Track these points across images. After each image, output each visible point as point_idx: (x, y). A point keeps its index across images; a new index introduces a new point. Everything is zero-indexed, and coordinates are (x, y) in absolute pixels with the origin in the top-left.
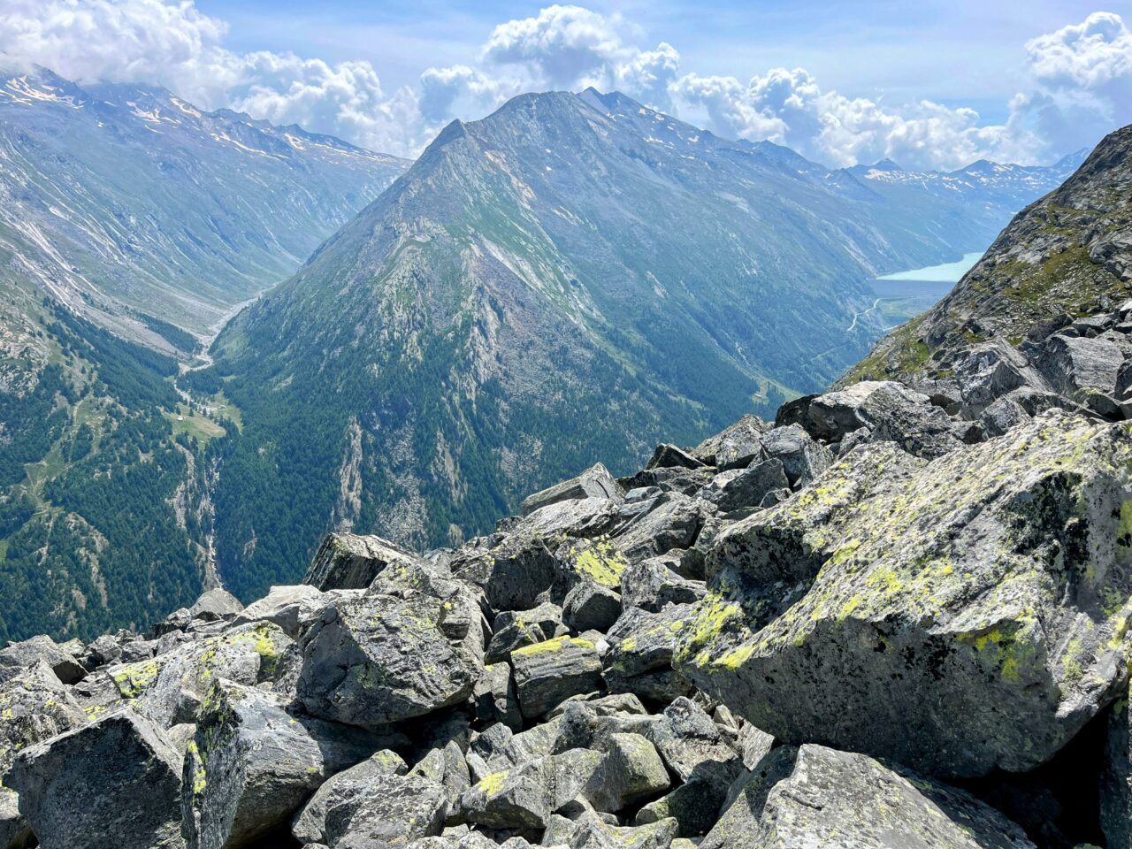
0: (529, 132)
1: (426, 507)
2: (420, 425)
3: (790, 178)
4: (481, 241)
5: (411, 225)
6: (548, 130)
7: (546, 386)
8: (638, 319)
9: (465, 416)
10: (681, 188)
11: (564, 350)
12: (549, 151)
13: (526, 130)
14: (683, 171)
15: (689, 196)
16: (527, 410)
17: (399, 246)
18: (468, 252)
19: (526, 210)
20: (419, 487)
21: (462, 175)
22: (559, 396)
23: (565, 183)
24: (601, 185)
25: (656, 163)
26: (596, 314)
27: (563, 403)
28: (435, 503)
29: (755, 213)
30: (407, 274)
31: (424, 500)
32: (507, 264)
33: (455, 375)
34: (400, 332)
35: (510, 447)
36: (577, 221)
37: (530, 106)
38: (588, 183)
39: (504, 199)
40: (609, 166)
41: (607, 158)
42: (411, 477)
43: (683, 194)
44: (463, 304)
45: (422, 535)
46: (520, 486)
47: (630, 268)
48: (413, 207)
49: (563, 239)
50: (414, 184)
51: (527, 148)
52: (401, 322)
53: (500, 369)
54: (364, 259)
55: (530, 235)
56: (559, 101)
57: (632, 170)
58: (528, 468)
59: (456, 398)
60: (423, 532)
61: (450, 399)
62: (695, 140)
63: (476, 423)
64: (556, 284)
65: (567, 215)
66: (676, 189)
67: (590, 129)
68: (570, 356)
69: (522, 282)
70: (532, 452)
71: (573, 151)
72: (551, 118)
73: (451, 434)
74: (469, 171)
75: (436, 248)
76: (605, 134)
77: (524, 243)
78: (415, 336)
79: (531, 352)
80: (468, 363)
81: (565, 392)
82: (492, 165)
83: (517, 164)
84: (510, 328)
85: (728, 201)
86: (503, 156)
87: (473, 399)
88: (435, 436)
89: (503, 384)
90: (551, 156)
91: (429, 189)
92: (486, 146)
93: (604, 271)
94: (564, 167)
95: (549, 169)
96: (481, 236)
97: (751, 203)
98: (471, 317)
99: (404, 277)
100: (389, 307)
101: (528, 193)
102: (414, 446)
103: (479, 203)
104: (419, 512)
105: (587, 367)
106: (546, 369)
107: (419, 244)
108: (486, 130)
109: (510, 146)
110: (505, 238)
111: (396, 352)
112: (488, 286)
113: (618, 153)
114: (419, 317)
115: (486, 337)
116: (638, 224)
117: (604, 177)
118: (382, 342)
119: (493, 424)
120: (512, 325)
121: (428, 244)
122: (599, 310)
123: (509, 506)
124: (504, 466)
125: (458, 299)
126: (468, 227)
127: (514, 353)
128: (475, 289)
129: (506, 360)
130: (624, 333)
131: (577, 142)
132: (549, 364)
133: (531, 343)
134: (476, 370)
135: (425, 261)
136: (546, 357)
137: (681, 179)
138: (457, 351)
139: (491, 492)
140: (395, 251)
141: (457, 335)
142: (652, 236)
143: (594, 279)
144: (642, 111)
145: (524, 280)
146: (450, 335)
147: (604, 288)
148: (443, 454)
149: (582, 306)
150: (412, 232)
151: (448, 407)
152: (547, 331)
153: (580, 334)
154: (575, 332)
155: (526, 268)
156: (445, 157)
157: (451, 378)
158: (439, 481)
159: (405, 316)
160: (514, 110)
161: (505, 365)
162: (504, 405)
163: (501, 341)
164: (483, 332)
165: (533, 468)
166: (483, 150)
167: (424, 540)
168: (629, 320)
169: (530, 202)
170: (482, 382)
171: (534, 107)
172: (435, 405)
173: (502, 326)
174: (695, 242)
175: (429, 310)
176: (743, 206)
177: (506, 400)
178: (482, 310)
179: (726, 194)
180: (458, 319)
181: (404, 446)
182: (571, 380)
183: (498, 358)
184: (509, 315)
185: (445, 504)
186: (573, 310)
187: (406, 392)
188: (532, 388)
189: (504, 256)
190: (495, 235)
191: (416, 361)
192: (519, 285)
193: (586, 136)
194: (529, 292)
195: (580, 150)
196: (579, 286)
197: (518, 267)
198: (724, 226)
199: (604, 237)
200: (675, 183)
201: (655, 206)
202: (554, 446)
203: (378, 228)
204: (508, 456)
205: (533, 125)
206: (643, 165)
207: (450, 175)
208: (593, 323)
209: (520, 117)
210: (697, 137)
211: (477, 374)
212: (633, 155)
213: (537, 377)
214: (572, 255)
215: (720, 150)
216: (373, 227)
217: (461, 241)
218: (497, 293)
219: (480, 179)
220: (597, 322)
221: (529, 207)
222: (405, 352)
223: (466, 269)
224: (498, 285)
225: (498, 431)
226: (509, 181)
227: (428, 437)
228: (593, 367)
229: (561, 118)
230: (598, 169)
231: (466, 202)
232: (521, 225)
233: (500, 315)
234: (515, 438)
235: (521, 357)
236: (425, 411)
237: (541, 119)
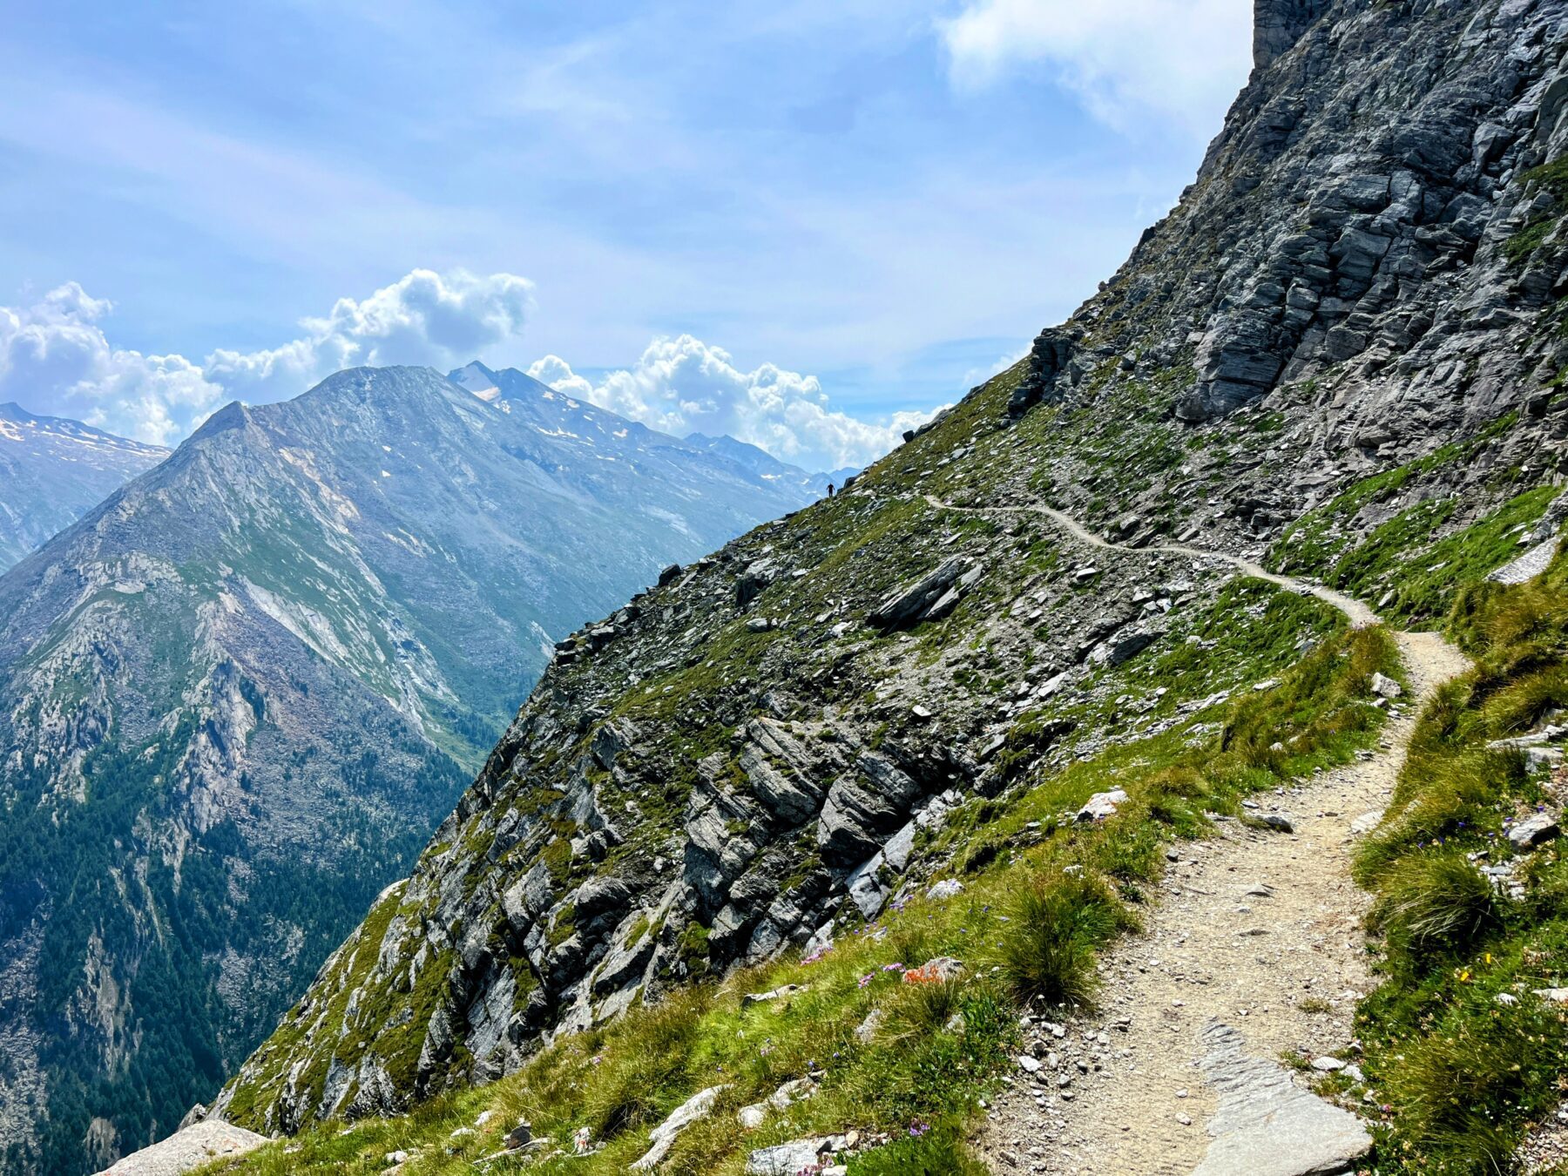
0: (357, 421)
1: (48, 1088)
2: (57, 926)
3: (750, 486)
4: (243, 587)
5: (111, 566)
6: (388, 419)
7: (328, 827)
8: (512, 695)
9: (157, 900)
10: (591, 500)
11: (370, 759)
12: (388, 449)
13: (352, 418)
14: (594, 477)
15: (601, 512)
16: (285, 872)
17: (81, 602)
18: (212, 605)
19: (340, 537)
20: (38, 1050)
21: (226, 485)
22: (350, 841)
23: (409, 495)
24: (470, 498)
25: (556, 466)
26: (442, 692)
27: (357, 852)
28: (66, 1080)
29: (696, 535)
30: (81, 650)
31: (44, 1075)
32: (287, 623)
33: (145, 824)
34: (48, 754)
35: (241, 948)
36: (425, 550)
37: (360, 384)
38: (448, 495)
39: (300, 521)
40: (481, 471)
41: (480, 458)
42: (24, 1030)
43: (594, 509)
44: (185, 695)
45: (28, 1151)
46: (249, 1021)
47: (504, 618)
48: (122, 537)
49: (397, 577)
50: (130, 499)
51: (353, 445)
52: (52, 737)
53: (245, 801)
54: (17, 625)
55: (337, 574)
56: (410, 380)
57: (519, 476)
58: (269, 984)
59: (142, 867)
60: (32, 1144)
61: (128, 871)
62: (623, 435)
63: (176, 909)
64: (372, 650)
65: (409, 542)
66: (583, 503)
67: (457, 419)
68: (379, 768)
69: (308, 649)
70: (283, 952)
71: (426, 449)
72: (394, 401)
73: (120, 937)
74: (241, 478)
75: (154, 601)
76: (481, 425)
77: (322, 587)
78: (78, 758)
79: (310, 767)
80: (176, 800)
81: (361, 834)
82: (289, 468)
83: (332, 469)
84: (275, 728)
85: (660, 520)
86: (310, 455)
87: (177, 865)
88: (84, 945)
89: (245, 829)
90: (391, 456)
91: (159, 508)
92: (278, 442)
93: (461, 624)
94: (410, 471)
95: (385, 474)
96: (245, 580)
97: (691, 522)
98: (196, 717)
99: (74, 656)
100: (34, 711)
101: (348, 510)
102: (40, 969)
103: (251, 526)
104: (30, 1101)
105: (409, 785)
106: (332, 795)
107: (120, 597)
108: (285, 418)
109: (324, 442)
110: (288, 582)
111: (32, 792)
112: (242, 661)
113: (500, 452)
114: (92, 723)
115: (223, 750)
116: (520, 552)
117: (472, 486)
118: (8, 774)
119: (211, 909)
120: (279, 723)
121: (140, 595)
122: (449, 685)
123: (224, 1063)
124: (224, 987)
125: (180, 685)
126: (222, 565)
127: (276, 770)
128: (212, 668)
129: (260, 784)
130: (486, 719)
131: (433, 436)
132: (339, 784)
133: (311, 751)
134: (191, 810)
135: (125, 624)
136: (336, 774)
137: (592, 488)
138: (157, 780)
139: (190, 1040)
140: (72, 610)
141: (163, 750)
142: (541, 568)
143: (444, 636)
144: (548, 395)
145: (313, 645)
146: (150, 751)
147: (459, 650)
148: (96, 981)
149: (418, 681)
150: (112, 577)
151: (121, 888)
152: (342, 728)
153: (404, 730)
154: (396, 727)
155: (321, 626)
156: (198, 457)
157: (135, 831)
158: (80, 1034)
159: (63, 722)
160: (335, 390)
161: (257, 794)
162: (242, 868)
163: (255, 751)
164: (218, 741)
165: (280, 984)
166: (276, 447)
167: (31, 1159)
168: (497, 699)
169: (349, 524)
170: (204, 829)
171: (368, 387)
172: (93, 886)
173: (260, 727)
174: (607, 578)
175: (117, 708)
176: (681, 526)
177: (246, 858)
178: (224, 703)
179: (654, 508)
180: (171, 722)
181: (19, 970)
182: (376, 809)
183: (245, 784)
184: (276, 706)
185: (87, 1077)
186: (397, 691)
187: (37, 865)
188: (301, 832)
189: (281, 609)
190: (271, 577)
191: (69, 803)
192: (303, 656)
193: (445, 427)
194: (320, 665)
195: (436, 448)
196: (417, 650)
197: (305, 626)
198: (651, 554)
199: (467, 572)
200: (584, 494)
201: (548, 526)
202: (326, 936)
203: (53, 571)
204: (235, 963)
205: (366, 412)
206: (536, 468)
207: (203, 485)
208: (436, 708)
209: (344, 400)
210: (625, 431)
211: (193, 818)
212: (521, 455)
213: (314, 810)
214: (411, 601)
215: (657, 448)
216: (45, 569)
217: (203, 590)
218: (257, 671)
219: (259, 490)
220: (441, 705)
221: (346, 531)
222: (50, 790)
223: (203, 636)
224: (260, 658)
225: (217, 921)
226: (315, 492)
227: (70, 949)
228: (418, 785)
229: (409, 403)
230: (463, 474)
231: (225, 524)
232: (322, 558)
233: (258, 707)
234: (253, 927)
235: (288, 777)
236: (70, 900)
237: (378, 403)
